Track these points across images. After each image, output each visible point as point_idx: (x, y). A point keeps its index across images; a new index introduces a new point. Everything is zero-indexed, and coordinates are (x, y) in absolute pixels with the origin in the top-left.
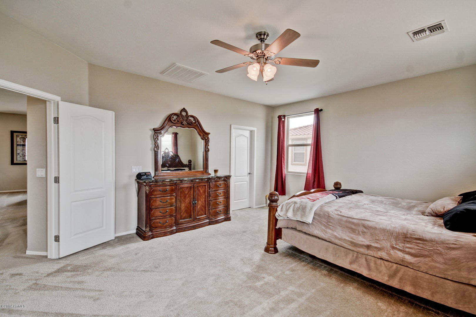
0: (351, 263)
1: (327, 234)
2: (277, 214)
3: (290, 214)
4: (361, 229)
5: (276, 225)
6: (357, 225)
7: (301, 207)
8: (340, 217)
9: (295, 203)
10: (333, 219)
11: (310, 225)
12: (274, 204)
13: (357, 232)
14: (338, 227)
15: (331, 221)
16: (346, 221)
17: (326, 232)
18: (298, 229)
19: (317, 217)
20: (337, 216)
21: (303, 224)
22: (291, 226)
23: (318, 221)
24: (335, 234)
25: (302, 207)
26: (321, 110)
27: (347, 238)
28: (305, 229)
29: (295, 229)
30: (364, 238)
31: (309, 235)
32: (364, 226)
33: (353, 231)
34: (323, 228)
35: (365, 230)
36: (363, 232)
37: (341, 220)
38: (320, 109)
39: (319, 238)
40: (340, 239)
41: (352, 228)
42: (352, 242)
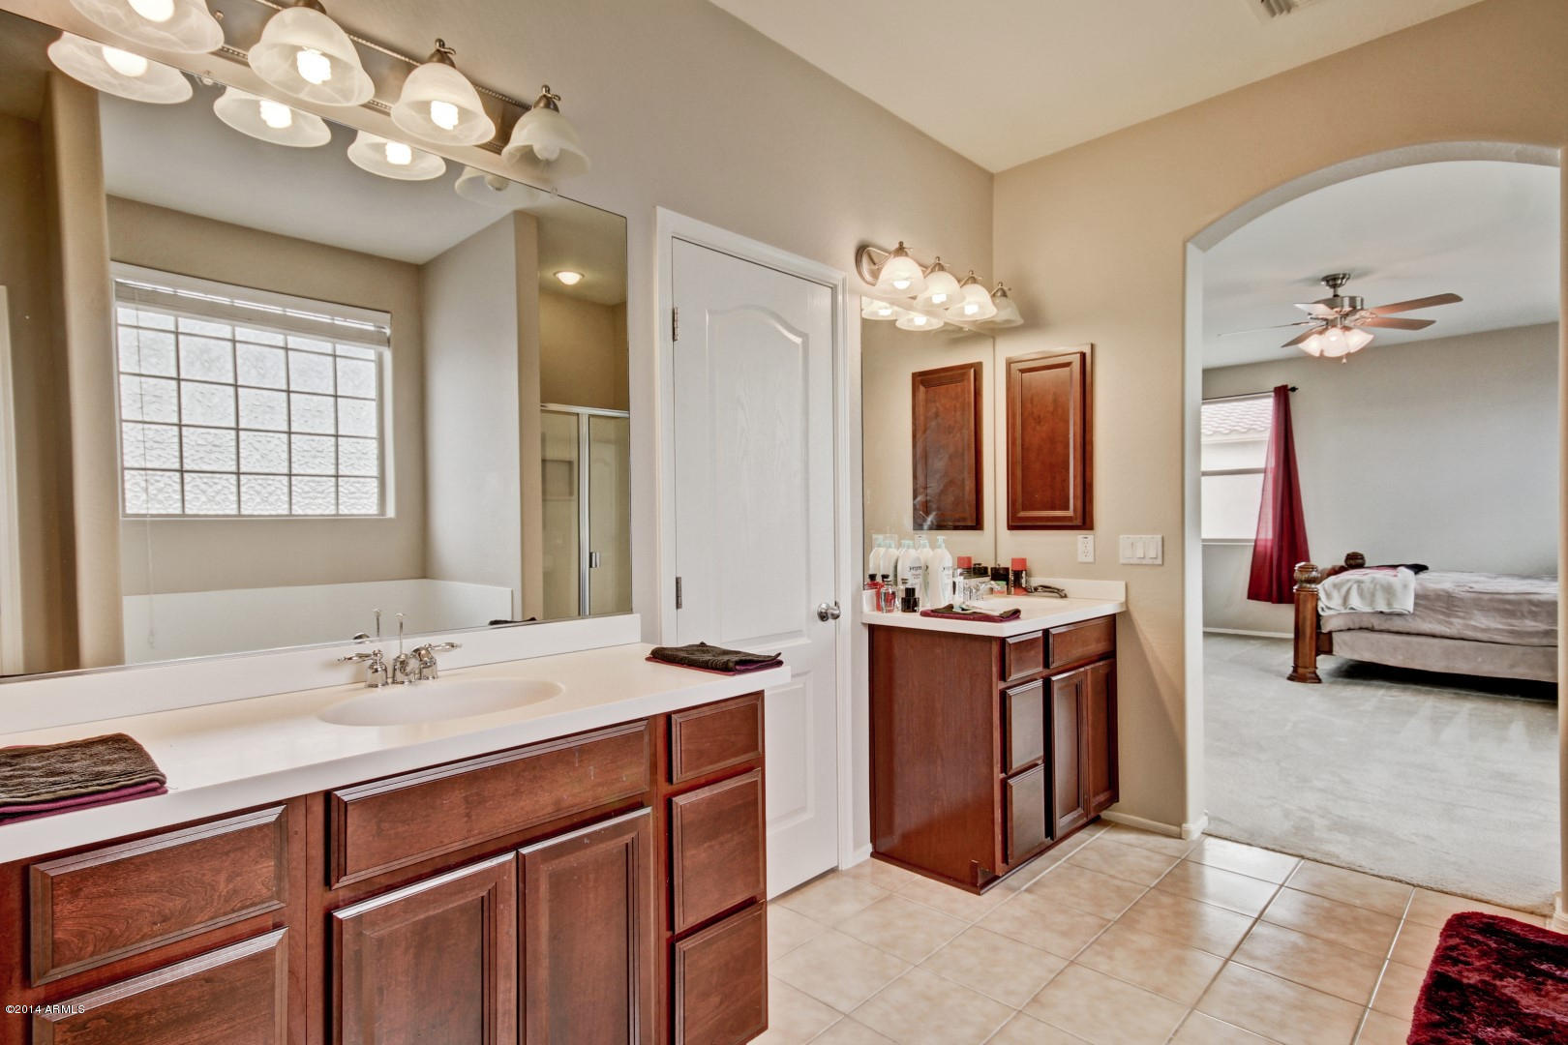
0: (1512, 666)
1: (1456, 626)
2: (1320, 605)
3: (1355, 602)
4: (1525, 608)
5: (1318, 626)
6: (1519, 603)
7: (1378, 587)
8: (1473, 595)
9: (1359, 582)
10: (1461, 600)
11: (1408, 618)
12: (1313, 586)
13: (1519, 614)
14: (1476, 612)
15: (1456, 603)
16: (1491, 600)
17: (1451, 623)
18: (1377, 628)
19: (1421, 602)
20: (1468, 594)
21: (1389, 617)
22: (1357, 626)
23: (1426, 608)
24: (1473, 623)
25: (1382, 586)
26: (1294, 389)
27: (1500, 626)
28: (1398, 624)
29: (1372, 630)
30: (1536, 621)
31: (1408, 634)
32: (1531, 602)
33: (1511, 614)
34: (1441, 617)
35: (1534, 609)
36: (1531, 612)
37: (1480, 599)
38: (1289, 387)
39: (1434, 636)
40: (1484, 630)
41: (1506, 610)
42: (1512, 632)
